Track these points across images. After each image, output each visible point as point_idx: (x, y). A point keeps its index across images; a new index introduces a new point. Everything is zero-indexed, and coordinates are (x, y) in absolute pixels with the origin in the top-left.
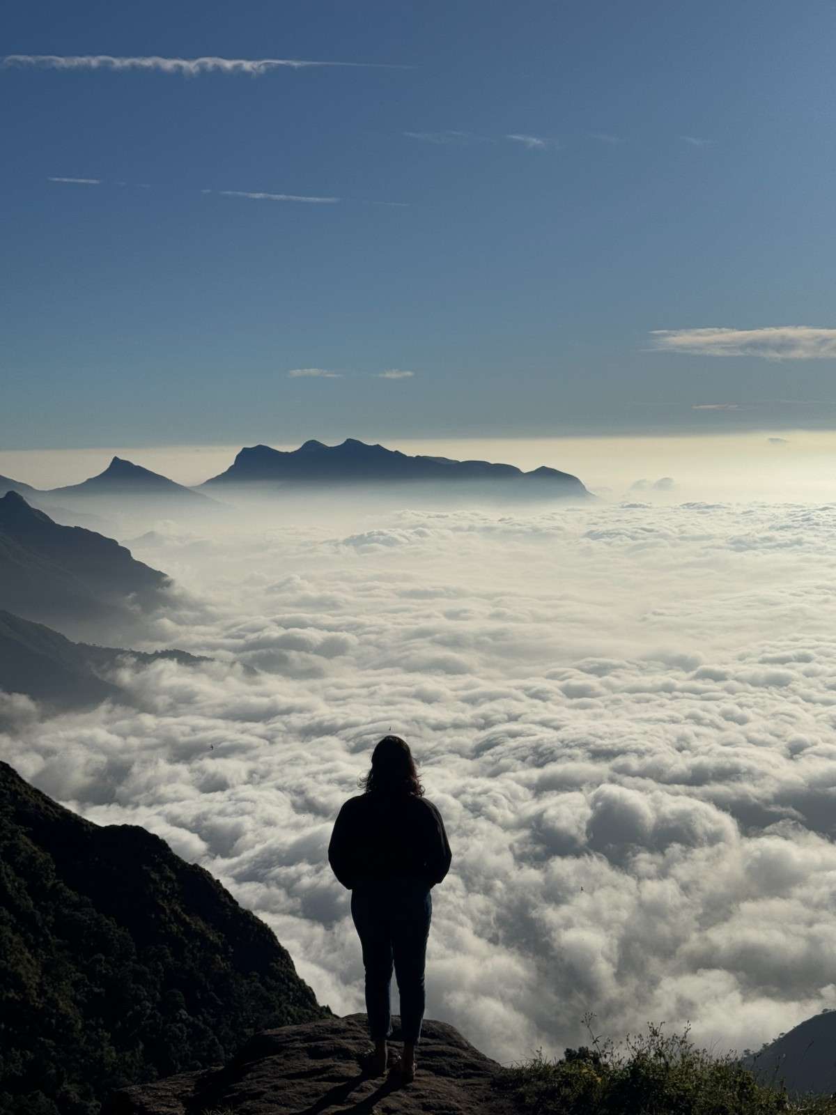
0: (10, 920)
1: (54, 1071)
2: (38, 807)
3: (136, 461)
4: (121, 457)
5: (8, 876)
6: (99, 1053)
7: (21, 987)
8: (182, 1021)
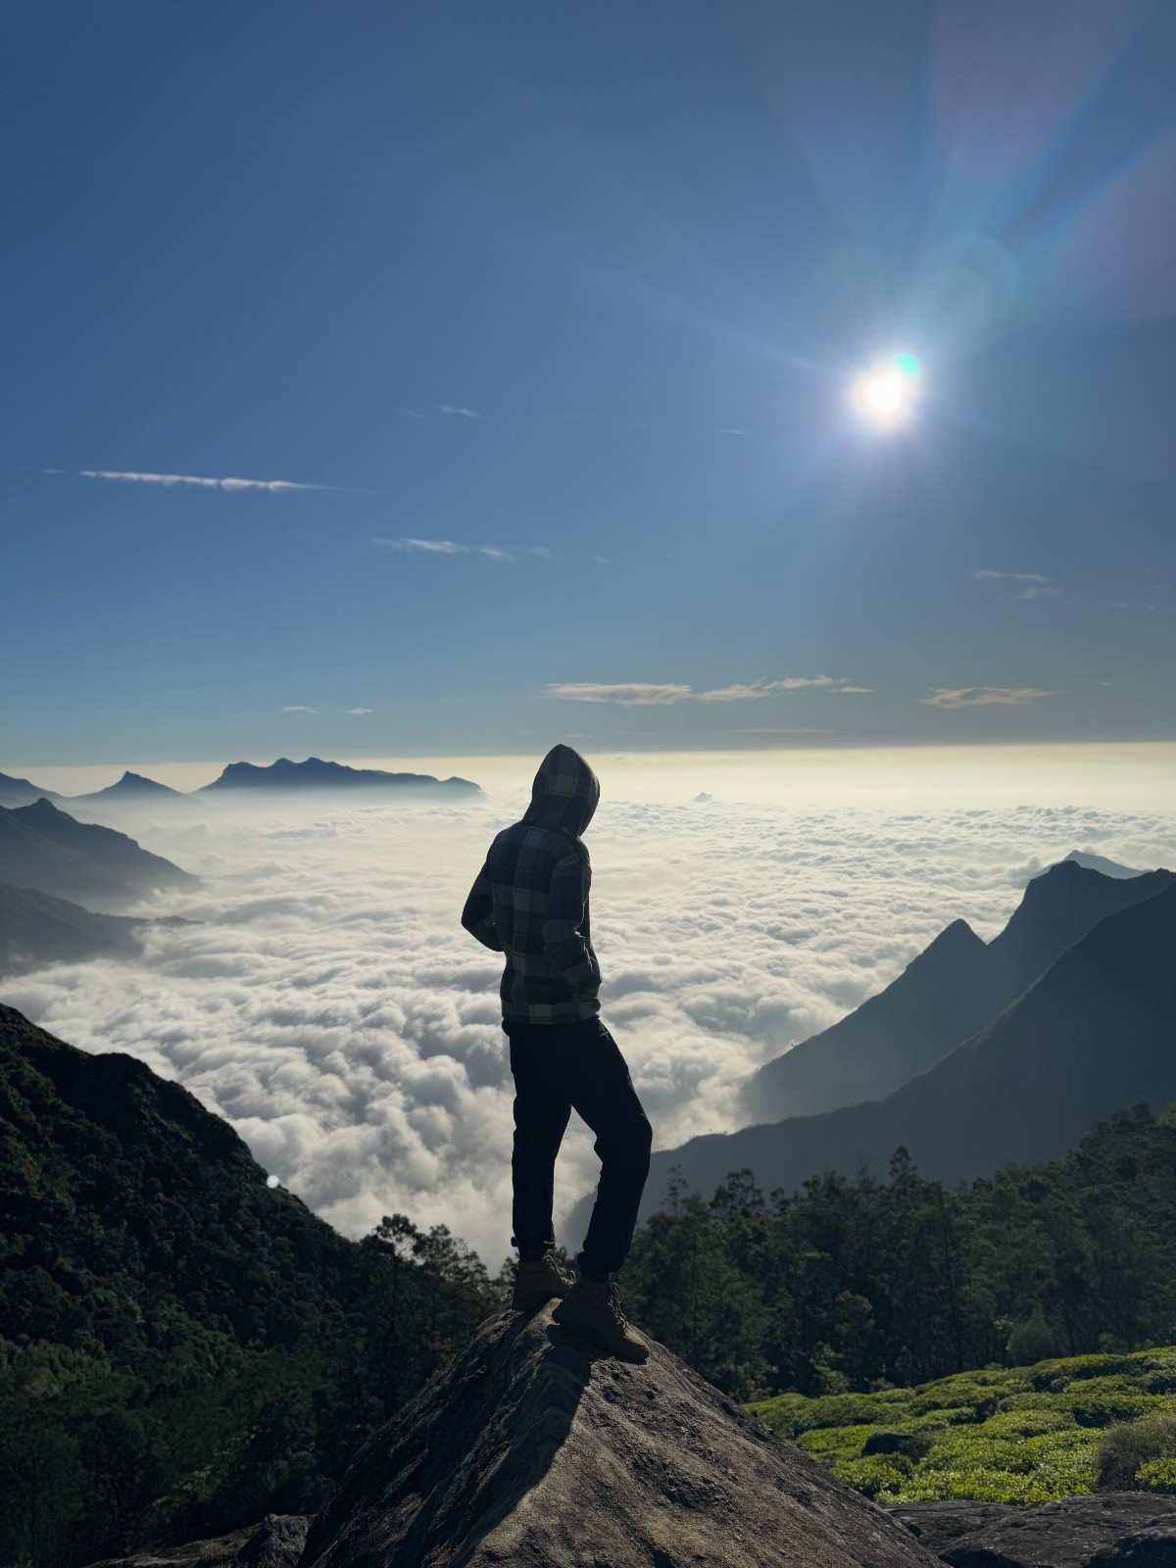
0: (15, 1132)
1: (50, 1249)
2: (41, 1042)
3: (143, 775)
4: (132, 771)
5: (14, 1097)
6: (90, 1231)
7: (23, 1184)
8: (159, 1201)
